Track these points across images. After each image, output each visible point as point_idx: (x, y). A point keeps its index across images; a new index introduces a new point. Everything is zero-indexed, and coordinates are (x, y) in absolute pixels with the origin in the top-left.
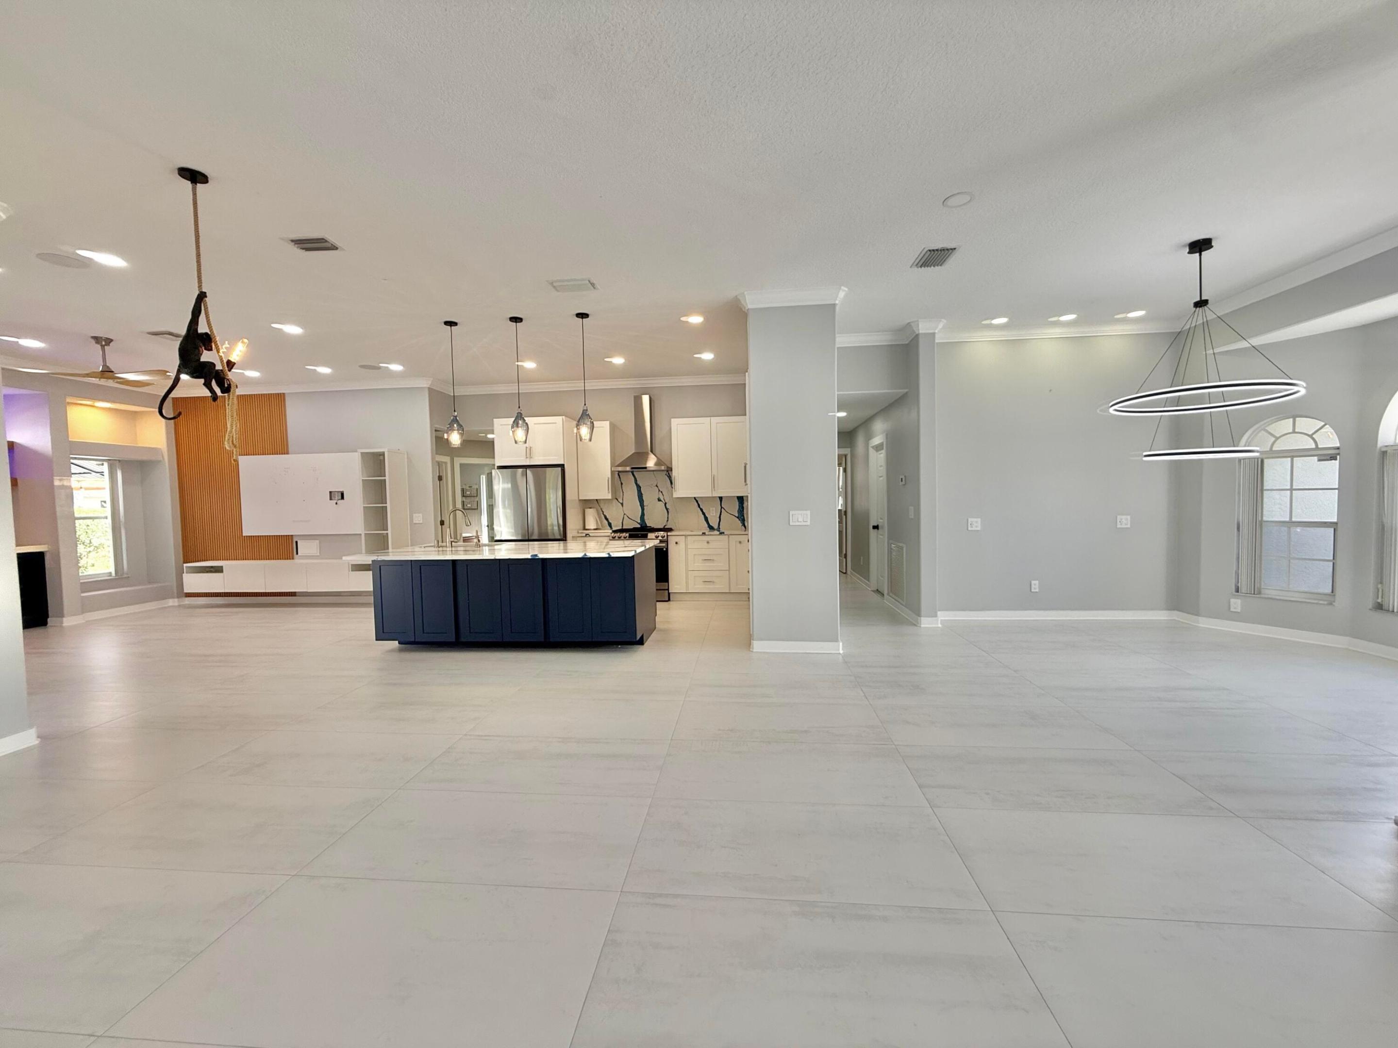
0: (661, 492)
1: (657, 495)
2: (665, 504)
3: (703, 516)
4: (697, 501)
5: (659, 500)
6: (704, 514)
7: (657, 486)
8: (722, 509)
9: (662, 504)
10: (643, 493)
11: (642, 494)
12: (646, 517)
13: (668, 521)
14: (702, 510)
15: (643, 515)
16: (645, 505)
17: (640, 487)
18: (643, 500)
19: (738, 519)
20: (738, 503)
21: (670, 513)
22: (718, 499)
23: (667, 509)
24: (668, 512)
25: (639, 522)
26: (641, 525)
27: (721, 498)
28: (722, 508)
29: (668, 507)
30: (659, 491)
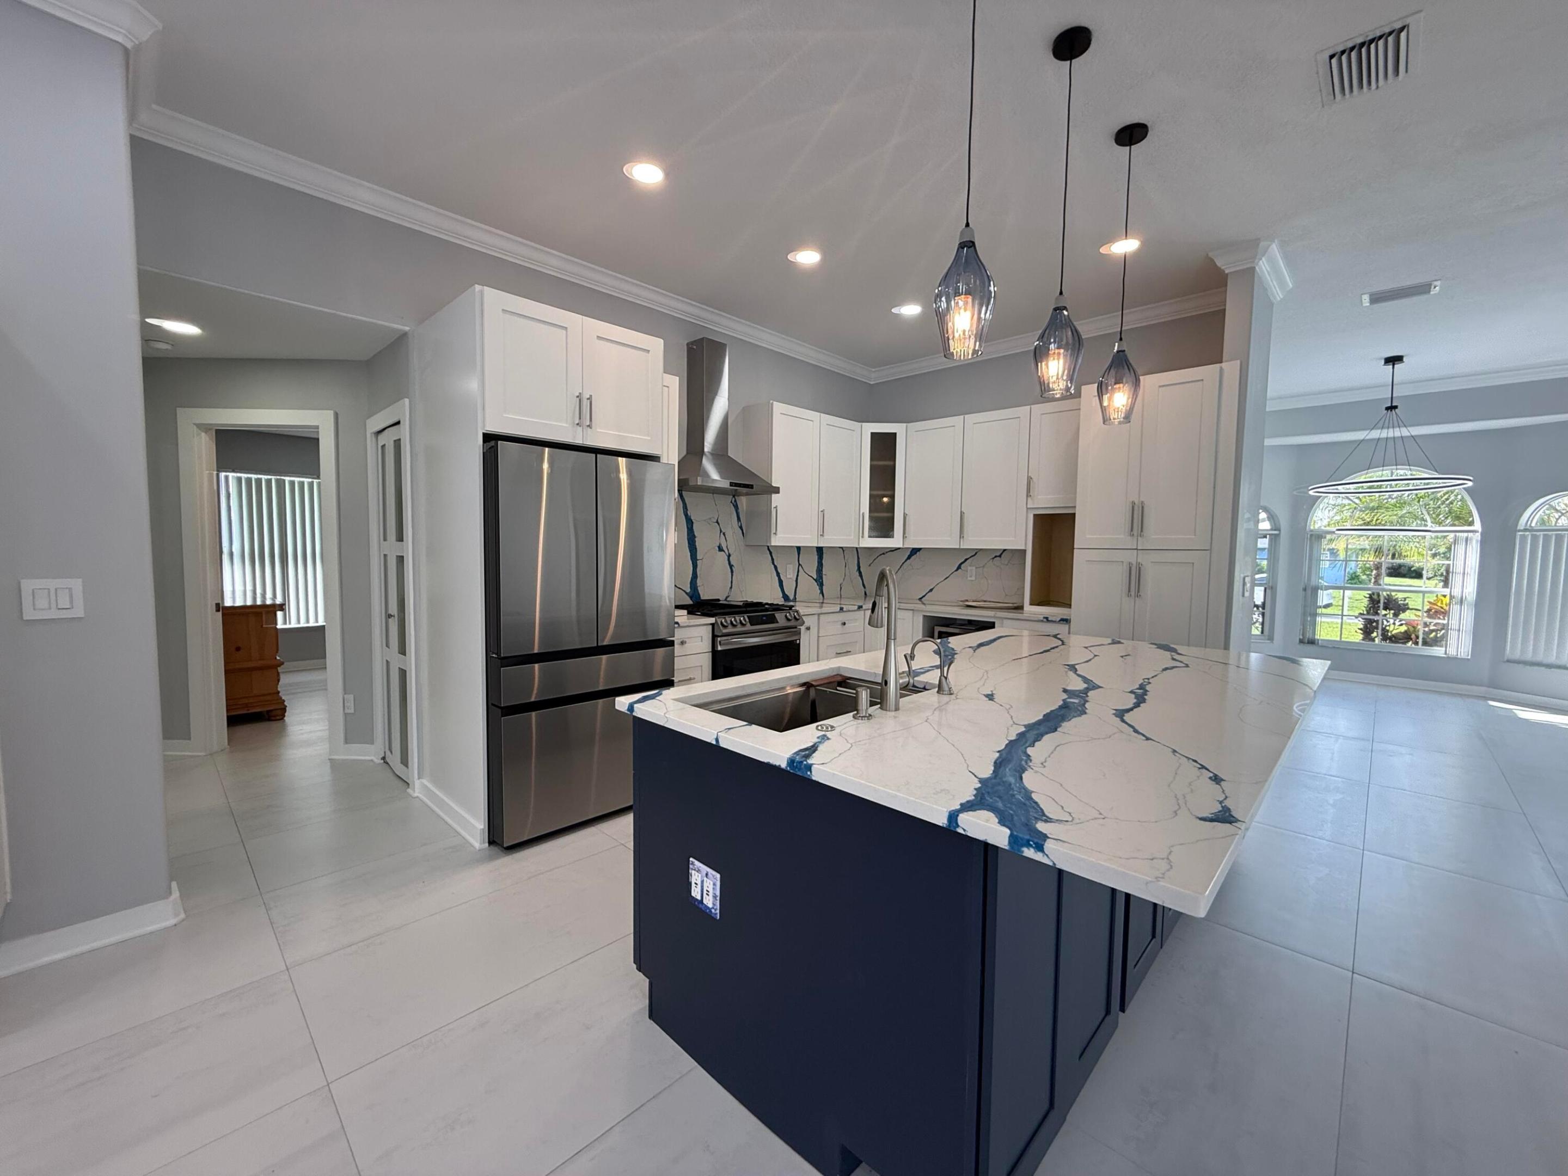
0: (724, 534)
1: (716, 539)
2: (729, 556)
3: (777, 578)
4: (771, 553)
5: (720, 549)
6: (778, 574)
7: (717, 522)
8: (800, 567)
9: (722, 557)
10: (696, 534)
11: (694, 537)
12: (699, 582)
13: (731, 588)
14: (776, 568)
15: (695, 576)
16: (698, 558)
17: (692, 523)
18: (696, 549)
19: (816, 584)
20: (817, 557)
21: (734, 574)
22: (796, 549)
23: (731, 566)
24: (732, 572)
25: (688, 590)
26: (691, 598)
27: (799, 548)
28: (799, 564)
29: (732, 563)
30: (721, 531)
